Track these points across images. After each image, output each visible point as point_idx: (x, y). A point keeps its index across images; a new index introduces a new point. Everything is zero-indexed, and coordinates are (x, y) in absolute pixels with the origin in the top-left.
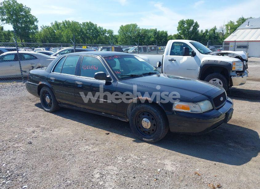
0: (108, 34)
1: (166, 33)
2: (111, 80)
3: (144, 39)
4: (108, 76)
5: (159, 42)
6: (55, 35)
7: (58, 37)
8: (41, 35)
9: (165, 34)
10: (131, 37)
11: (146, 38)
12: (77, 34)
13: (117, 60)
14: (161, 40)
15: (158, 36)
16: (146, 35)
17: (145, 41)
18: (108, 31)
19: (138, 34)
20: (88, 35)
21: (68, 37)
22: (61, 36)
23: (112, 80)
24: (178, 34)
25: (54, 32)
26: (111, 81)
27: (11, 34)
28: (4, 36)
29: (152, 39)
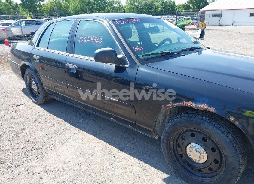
0: (116, 4)
1: (174, 3)
2: (125, 63)
3: (151, 9)
4: (120, 56)
5: (166, 12)
6: (61, 7)
7: (65, 8)
8: (48, 7)
9: (172, 4)
10: (138, 8)
11: (154, 8)
12: (84, 5)
13: (133, 27)
14: (168, 10)
15: (166, 5)
16: (154, 5)
17: (152, 10)
18: (116, 2)
19: (145, 4)
20: (95, 6)
21: (75, 9)
22: (67, 8)
23: (127, 64)
24: (186, 3)
25: (60, 4)
26: (126, 66)
27: (19, 6)
28: (12, 9)
29: (159, 9)
